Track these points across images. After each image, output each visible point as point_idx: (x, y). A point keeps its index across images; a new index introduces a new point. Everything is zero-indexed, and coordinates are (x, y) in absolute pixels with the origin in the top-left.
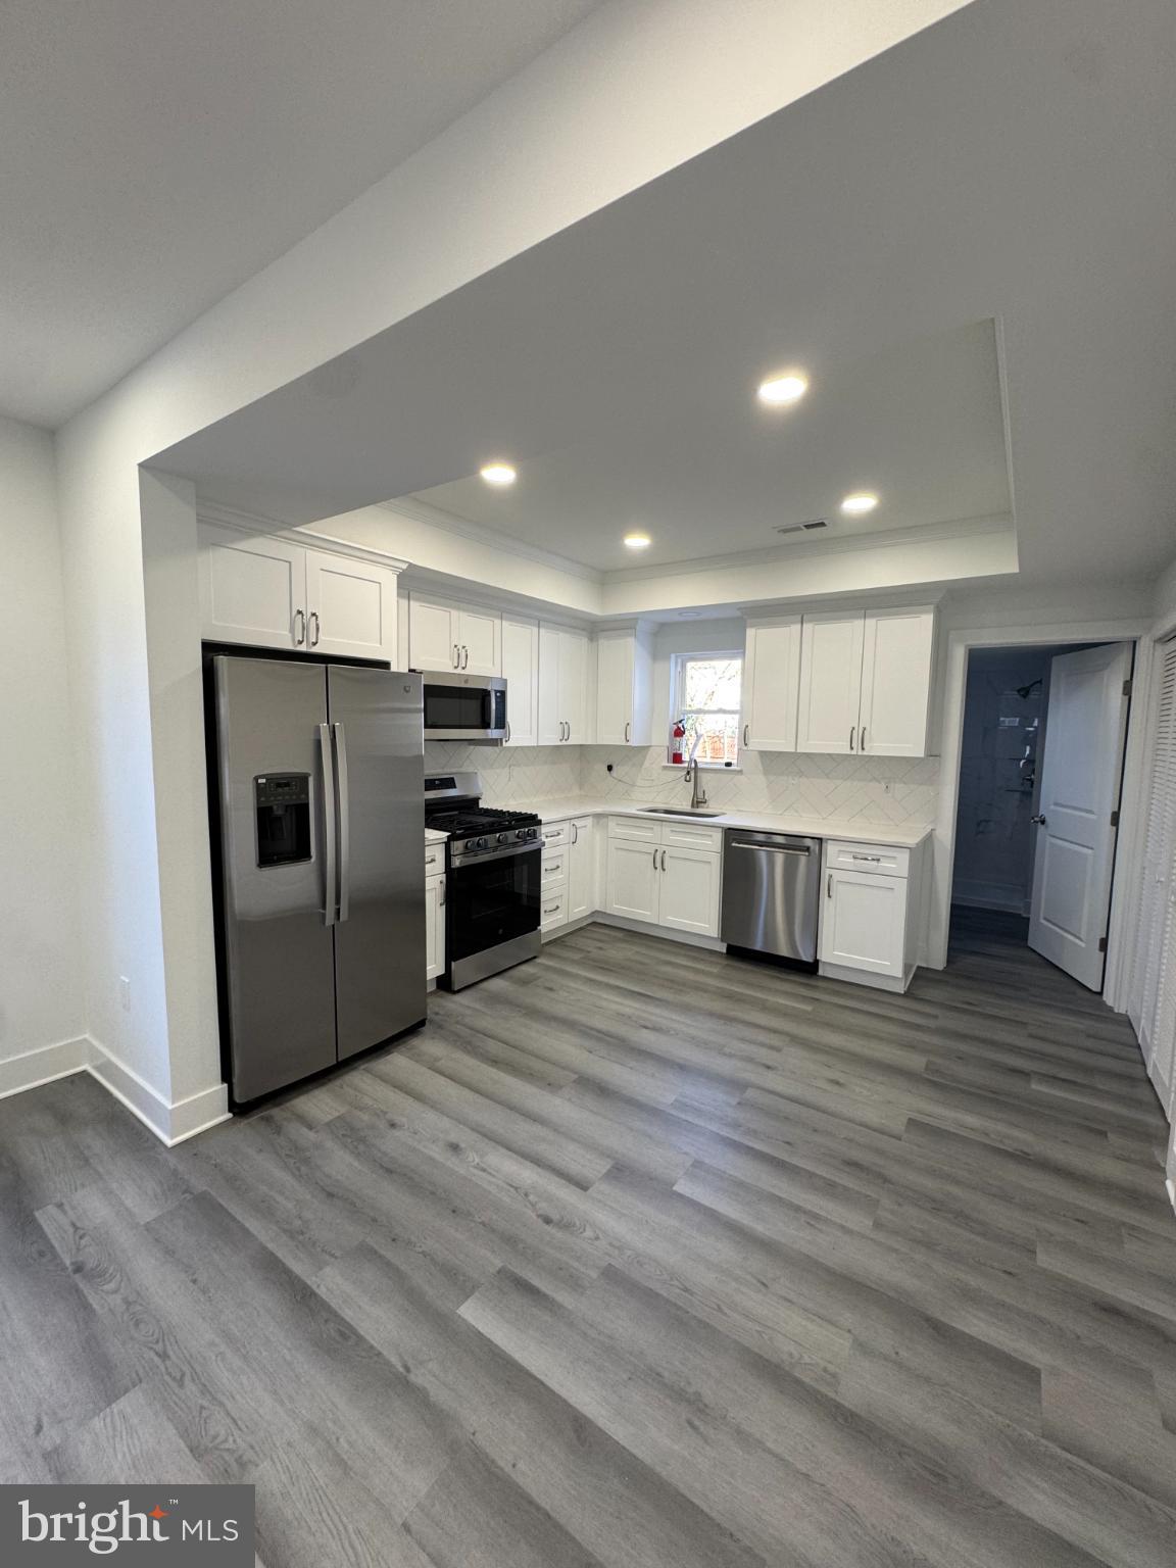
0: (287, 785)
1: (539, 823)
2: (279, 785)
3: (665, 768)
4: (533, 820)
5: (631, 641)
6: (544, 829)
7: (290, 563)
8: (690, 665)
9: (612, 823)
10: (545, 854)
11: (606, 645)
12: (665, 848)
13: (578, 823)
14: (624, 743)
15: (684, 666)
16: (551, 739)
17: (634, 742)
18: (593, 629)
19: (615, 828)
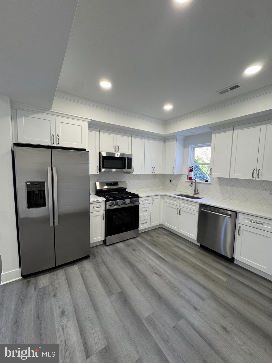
0: (37, 184)
1: (139, 197)
2: (34, 185)
3: (186, 181)
4: (137, 196)
5: (175, 142)
6: (140, 199)
7: (50, 121)
8: (196, 149)
9: (166, 198)
10: (140, 207)
11: (168, 144)
12: (181, 208)
13: (154, 197)
14: (172, 174)
15: (194, 150)
16: (149, 171)
17: (176, 173)
18: (165, 139)
19: (167, 200)
